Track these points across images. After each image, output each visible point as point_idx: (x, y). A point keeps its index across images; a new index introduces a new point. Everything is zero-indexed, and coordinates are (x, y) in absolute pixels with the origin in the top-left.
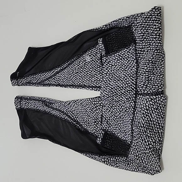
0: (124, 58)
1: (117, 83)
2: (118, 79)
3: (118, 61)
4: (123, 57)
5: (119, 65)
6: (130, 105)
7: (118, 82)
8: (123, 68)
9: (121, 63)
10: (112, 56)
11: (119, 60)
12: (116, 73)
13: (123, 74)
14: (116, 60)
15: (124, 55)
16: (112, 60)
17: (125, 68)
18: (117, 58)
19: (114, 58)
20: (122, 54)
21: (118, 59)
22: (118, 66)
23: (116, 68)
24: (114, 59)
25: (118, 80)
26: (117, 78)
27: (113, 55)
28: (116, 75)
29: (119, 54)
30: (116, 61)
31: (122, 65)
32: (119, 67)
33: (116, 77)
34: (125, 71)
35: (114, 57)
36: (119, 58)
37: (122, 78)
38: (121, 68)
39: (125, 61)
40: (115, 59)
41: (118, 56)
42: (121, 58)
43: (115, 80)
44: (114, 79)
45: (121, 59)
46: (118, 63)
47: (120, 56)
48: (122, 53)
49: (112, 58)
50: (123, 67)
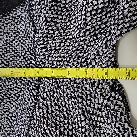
0: (20, 22)
1: (13, 61)
2: (15, 54)
3: (13, 27)
4: (19, 20)
5: (14, 32)
6: (31, 94)
7: (16, 59)
8: (20, 37)
9: (16, 29)
10: (2, 18)
11: (14, 25)
12: (12, 45)
13: (21, 46)
14: (10, 24)
15: (21, 17)
16: (3, 25)
17: (23, 37)
18: (10, 21)
19: (6, 22)
20: (18, 16)
21: (13, 23)
22: (12, 34)
23: (9, 37)
24: (6, 24)
25: (15, 56)
26: (13, 53)
27: (4, 18)
28: (12, 49)
29: (14, 15)
30: (9, 26)
31: (18, 32)
32: (15, 35)
33: (13, 51)
34: (23, 40)
35: (6, 20)
36: (14, 21)
37: (21, 52)
38: (17, 37)
39: (22, 26)
40: (8, 23)
41: (11, 18)
42: (16, 21)
43: (11, 57)
44: (9, 56)
45: (17, 23)
46: (13, 28)
47: (15, 18)
48: (18, 14)
49: (4, 22)
50: (20, 35)
